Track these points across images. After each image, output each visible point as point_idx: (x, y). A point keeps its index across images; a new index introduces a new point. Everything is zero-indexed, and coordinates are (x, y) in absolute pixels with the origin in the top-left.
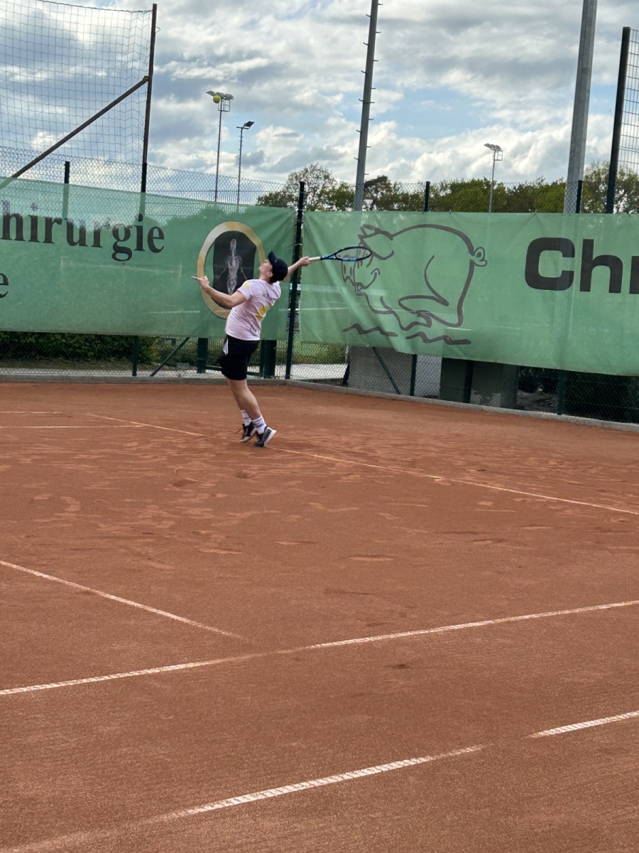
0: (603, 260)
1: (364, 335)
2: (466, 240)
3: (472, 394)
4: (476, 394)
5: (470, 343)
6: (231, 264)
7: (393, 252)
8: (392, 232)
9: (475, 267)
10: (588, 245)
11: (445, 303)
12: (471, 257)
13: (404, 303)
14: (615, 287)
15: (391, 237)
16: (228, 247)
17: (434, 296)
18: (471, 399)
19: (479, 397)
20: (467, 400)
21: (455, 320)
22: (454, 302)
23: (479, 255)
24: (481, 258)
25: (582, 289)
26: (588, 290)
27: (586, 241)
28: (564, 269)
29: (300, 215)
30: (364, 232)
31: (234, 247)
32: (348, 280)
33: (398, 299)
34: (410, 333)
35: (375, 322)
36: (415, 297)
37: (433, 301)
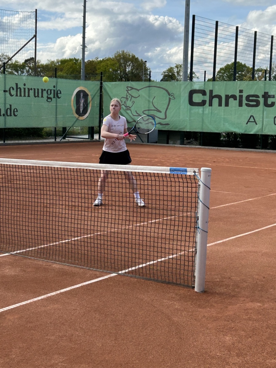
0: (217, 96)
1: (129, 123)
2: (167, 91)
3: (169, 141)
4: (171, 141)
5: (169, 124)
6: (81, 101)
7: (139, 96)
8: (139, 89)
9: (171, 100)
10: (211, 92)
11: (160, 112)
12: (169, 96)
13: (144, 112)
14: (220, 105)
15: (138, 90)
16: (80, 95)
17: (156, 109)
18: (169, 143)
19: (172, 142)
20: (168, 143)
21: (164, 117)
22: (163, 111)
23: (172, 96)
24: (173, 97)
25: (209, 106)
26: (211, 105)
27: (210, 90)
28: (203, 99)
29: (101, 83)
30: (128, 89)
31: (82, 95)
32: (123, 105)
33: (142, 111)
34: (147, 122)
35: (133, 119)
36: (149, 110)
37: (155, 111)
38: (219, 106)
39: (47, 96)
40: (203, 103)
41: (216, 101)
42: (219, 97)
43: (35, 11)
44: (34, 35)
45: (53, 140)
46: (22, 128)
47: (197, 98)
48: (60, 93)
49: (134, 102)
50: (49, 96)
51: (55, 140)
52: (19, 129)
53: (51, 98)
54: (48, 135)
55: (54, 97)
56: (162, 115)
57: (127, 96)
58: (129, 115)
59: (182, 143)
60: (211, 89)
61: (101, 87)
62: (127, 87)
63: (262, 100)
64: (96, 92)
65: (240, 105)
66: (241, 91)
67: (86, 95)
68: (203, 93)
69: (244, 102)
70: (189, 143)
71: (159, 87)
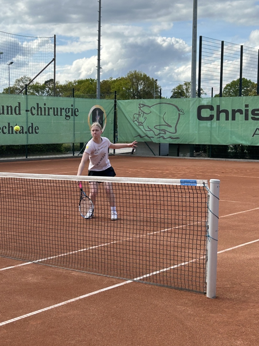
0: (224, 111)
1: (142, 138)
2: (177, 107)
4: (181, 154)
5: (179, 138)
6: (97, 118)
7: (151, 112)
9: (181, 115)
11: (170, 126)
12: (179, 112)
13: (156, 127)
15: (150, 107)
16: (96, 113)
17: (166, 124)
18: (179, 155)
21: (174, 131)
22: (173, 126)
24: (182, 112)
25: (217, 120)
26: (219, 120)
27: (217, 106)
28: (211, 114)
29: (115, 102)
30: (140, 106)
31: (97, 113)
32: (136, 121)
33: (154, 126)
34: (158, 136)
35: (145, 134)
36: (160, 125)
37: (166, 126)
38: (226, 120)
39: (66, 115)
40: (211, 118)
41: (223, 115)
42: (226, 112)
43: (54, 36)
44: (53, 59)
45: (72, 155)
46: (43, 144)
47: (205, 113)
48: (78, 111)
49: (146, 118)
50: (67, 114)
51: (74, 155)
52: (40, 145)
53: (69, 116)
54: (68, 150)
55: (72, 115)
56: (172, 130)
57: (139, 112)
58: (142, 130)
59: (192, 156)
60: (218, 104)
61: (115, 105)
62: (139, 104)
64: (111, 109)
65: (247, 118)
66: (247, 106)
67: (101, 113)
68: (211, 108)
69: (250, 115)
70: (199, 156)
71: (169, 104)
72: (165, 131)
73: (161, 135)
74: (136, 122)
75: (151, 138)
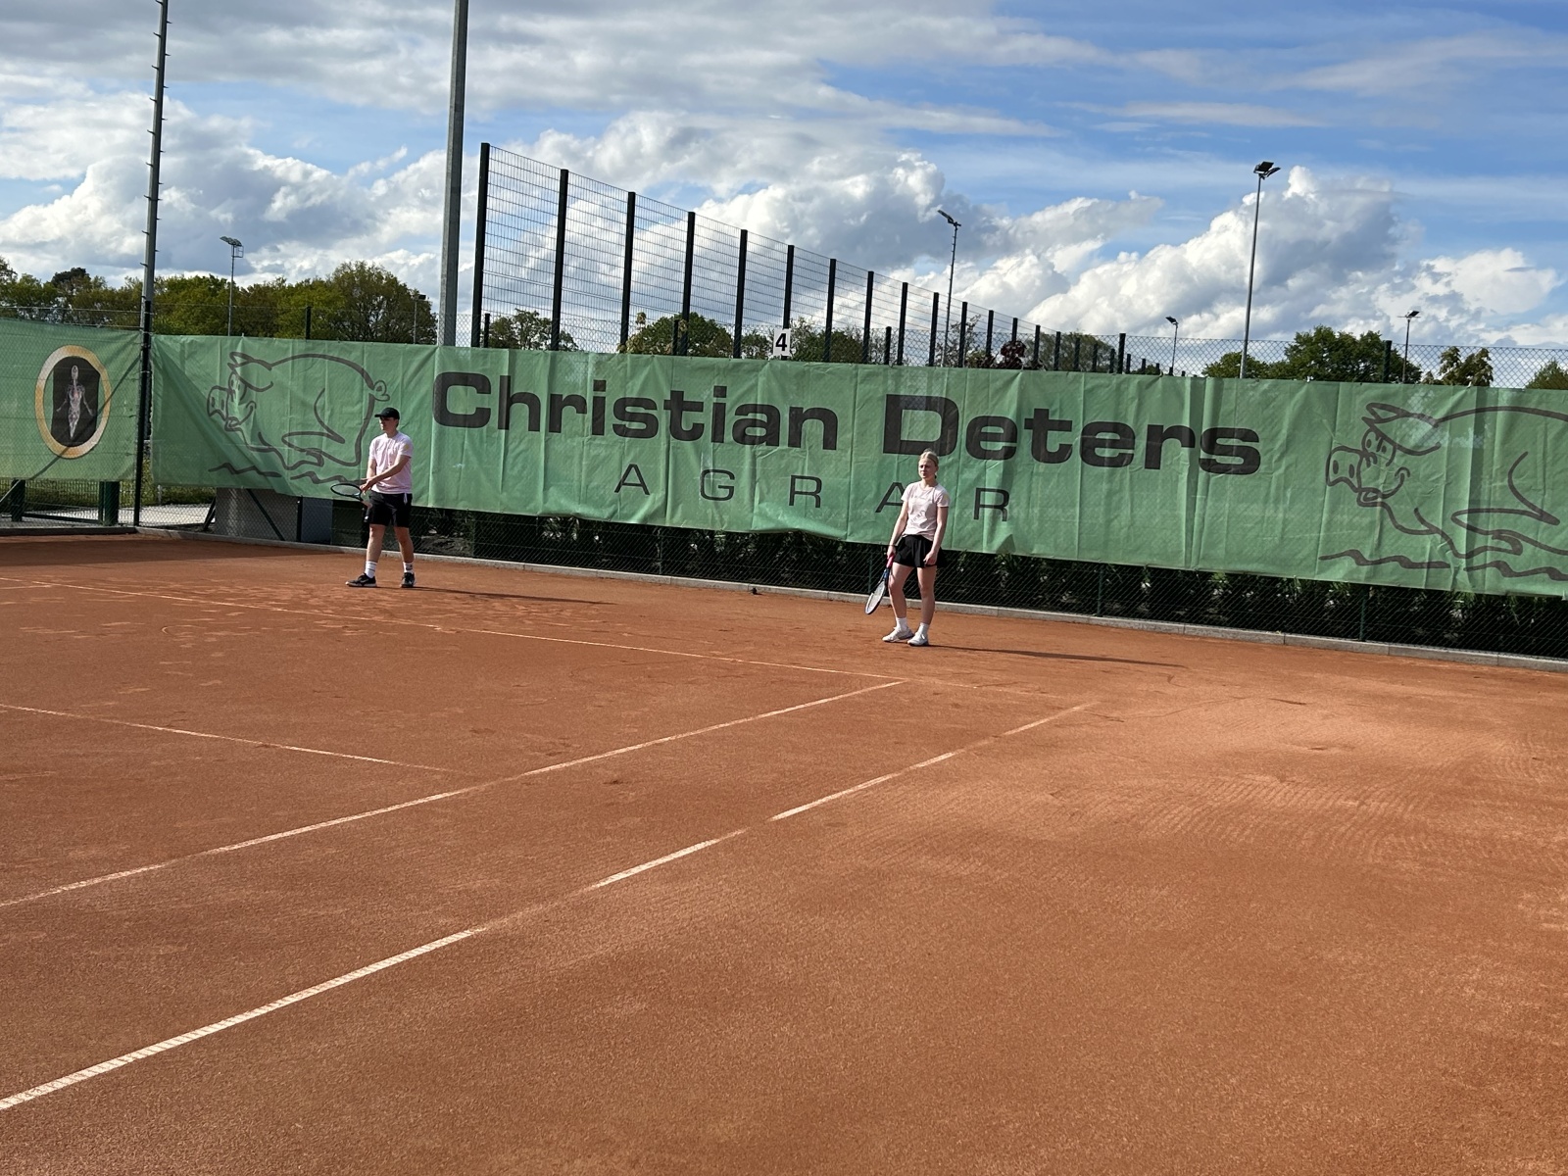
0: (523, 398)
1: (236, 475)
6: (73, 395)
7: (272, 384)
8: (270, 362)
9: (376, 401)
10: (506, 382)
11: (341, 441)
12: (370, 391)
13: (287, 439)
14: (534, 426)
15: (269, 367)
16: (69, 374)
17: (326, 431)
21: (351, 458)
22: (351, 439)
23: (380, 389)
24: (383, 392)
25: (500, 428)
27: (502, 378)
28: (479, 406)
29: (147, 339)
30: (235, 360)
33: (281, 436)
34: (296, 473)
35: (249, 460)
36: (303, 433)
37: (325, 438)
38: (530, 430)
40: (481, 418)
41: (521, 411)
42: (532, 401)
47: (462, 401)
49: (253, 405)
57: (232, 383)
58: (237, 447)
60: (506, 373)
61: (146, 350)
62: (232, 355)
63: (663, 418)
64: (128, 365)
65: (598, 429)
66: (599, 386)
69: (610, 419)
70: (441, 547)
71: (338, 360)
72: (320, 457)
73: (306, 468)
74: (216, 416)
75: (270, 478)
